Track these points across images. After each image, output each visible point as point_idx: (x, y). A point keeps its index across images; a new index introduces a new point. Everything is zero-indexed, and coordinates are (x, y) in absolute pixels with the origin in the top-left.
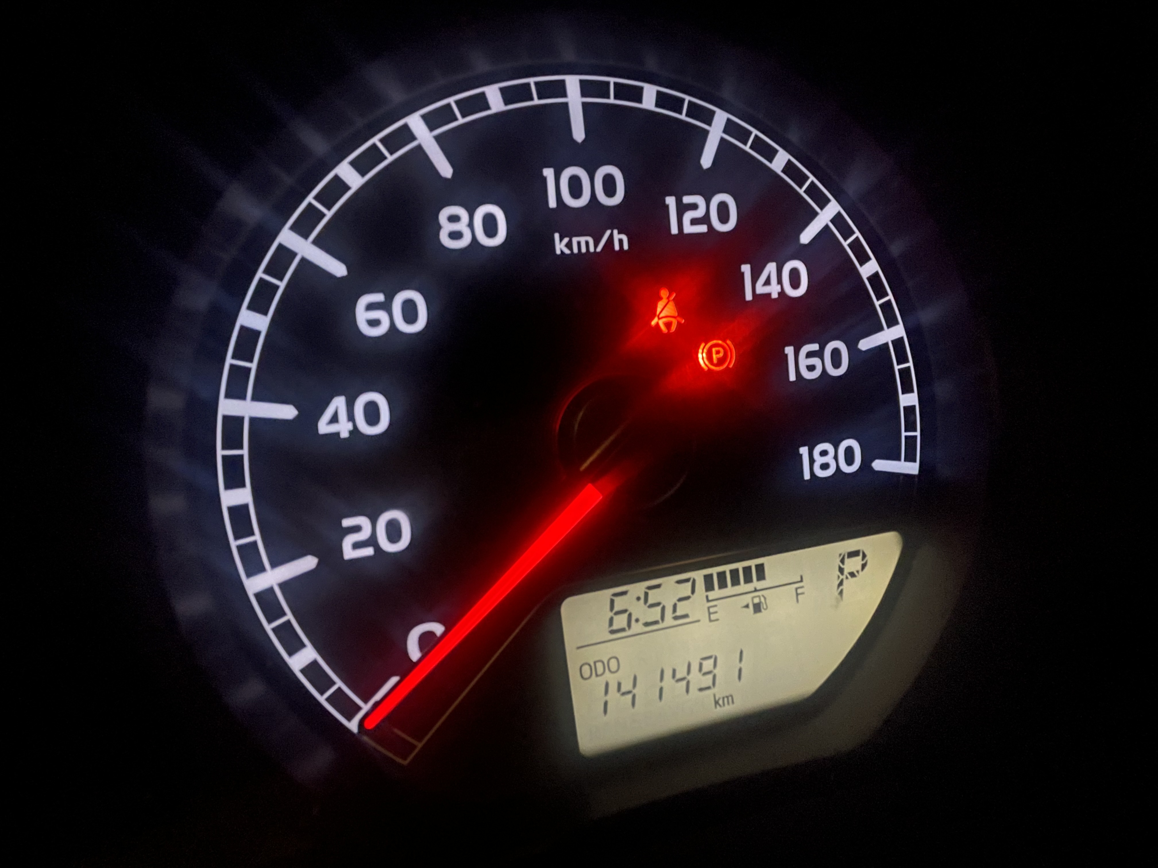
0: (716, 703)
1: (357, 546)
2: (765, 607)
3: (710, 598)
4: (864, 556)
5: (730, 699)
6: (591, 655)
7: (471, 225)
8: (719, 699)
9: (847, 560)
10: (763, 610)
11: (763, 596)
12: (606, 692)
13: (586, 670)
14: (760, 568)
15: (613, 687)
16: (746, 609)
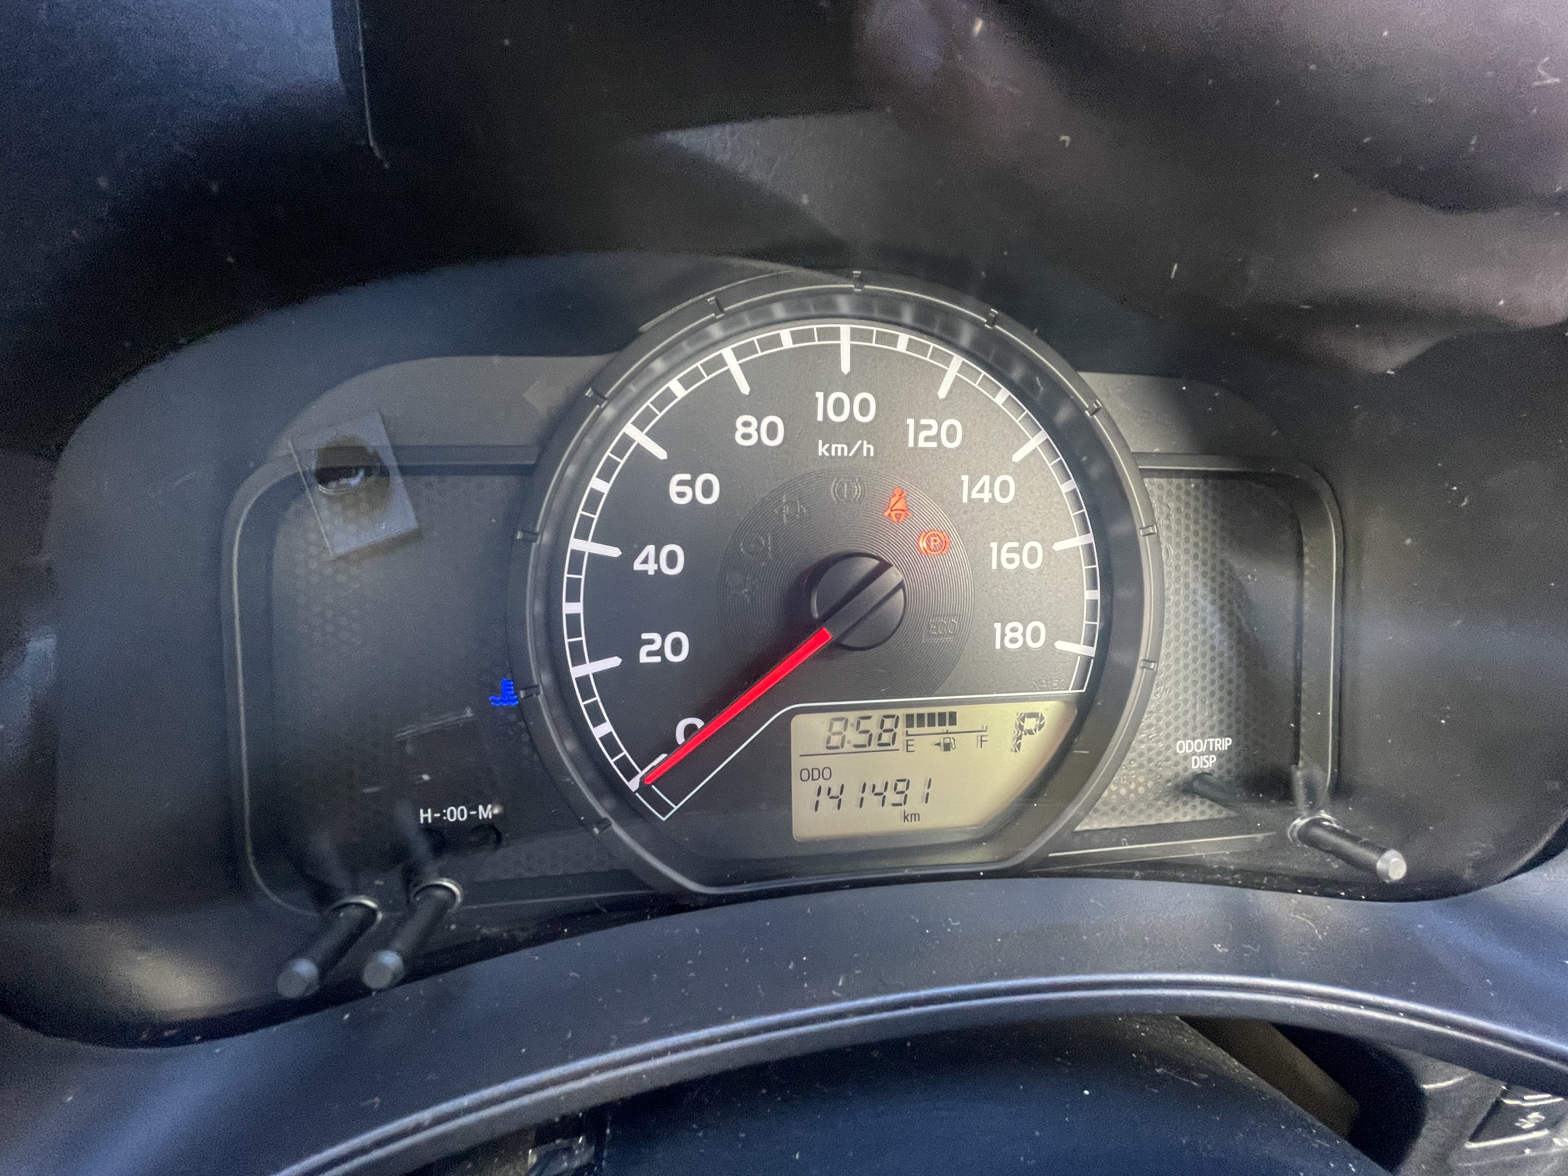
5: (916, 816)
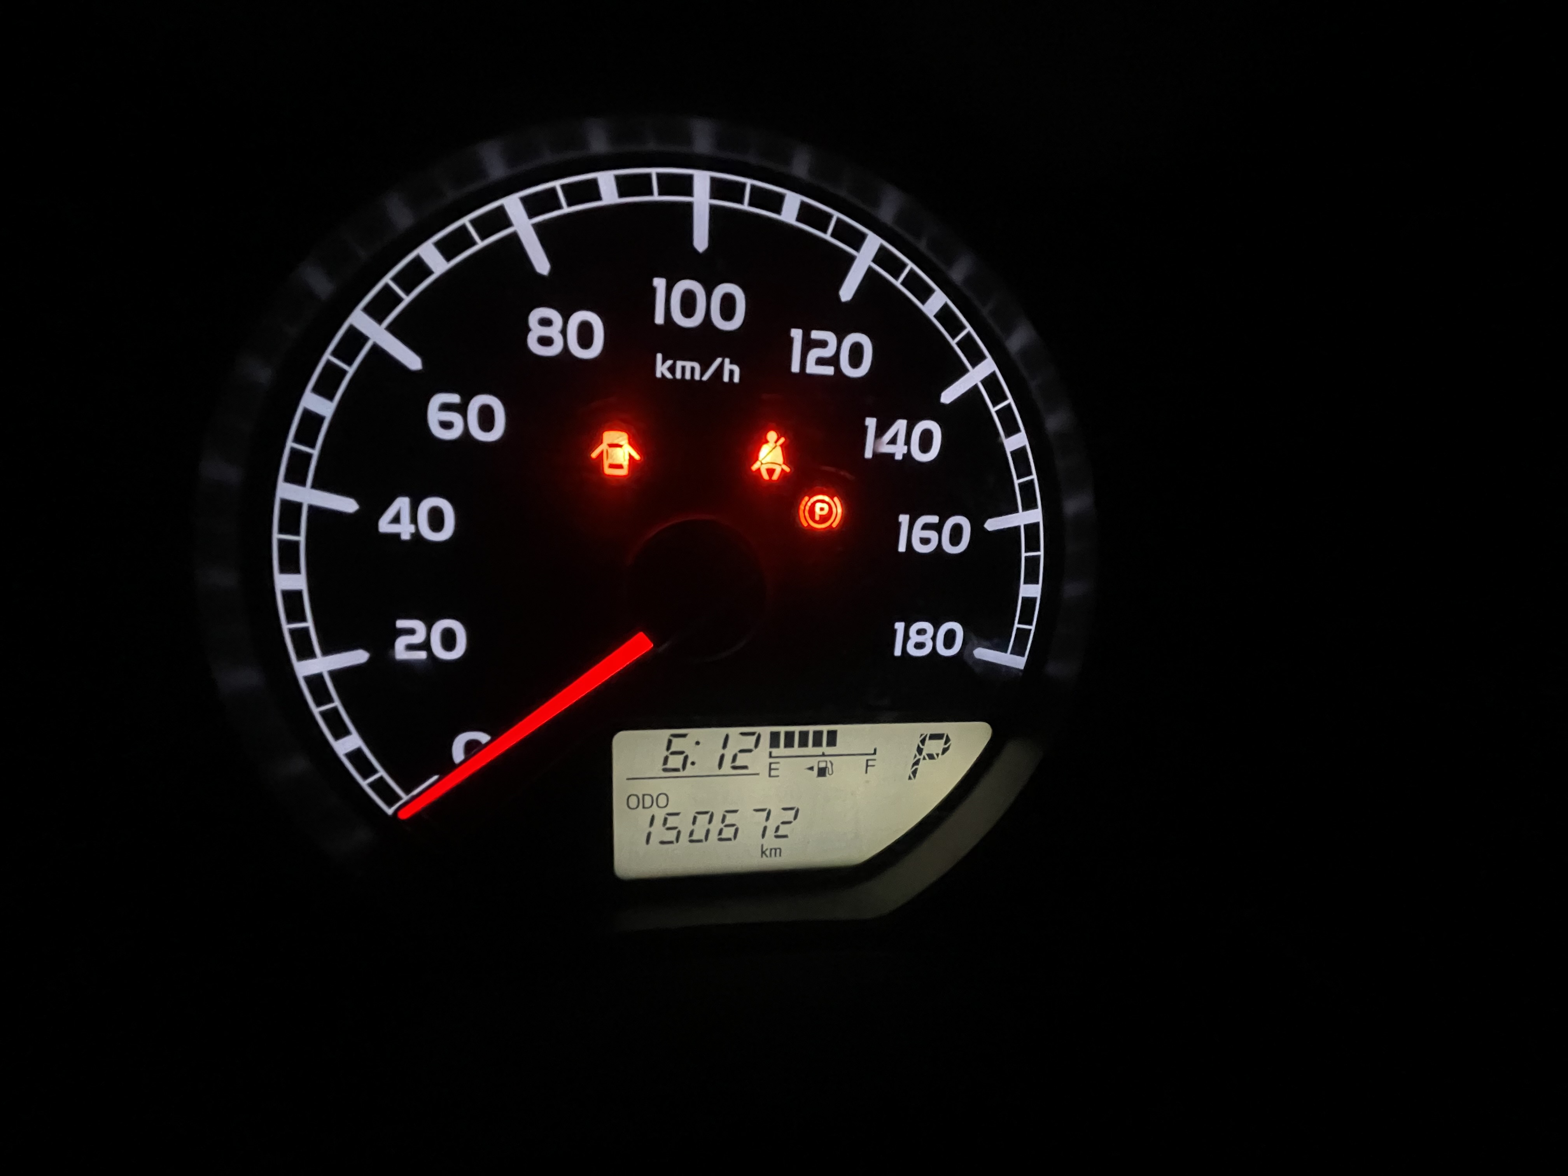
0: (763, 852)
1: (410, 647)
2: (830, 772)
3: (773, 755)
4: (948, 740)
6: (640, 788)
7: (564, 332)
8: (767, 849)
9: (927, 741)
10: (827, 775)
11: (831, 762)
12: (651, 823)
13: (633, 802)
14: (832, 736)
15: (658, 821)
16: (810, 772)
